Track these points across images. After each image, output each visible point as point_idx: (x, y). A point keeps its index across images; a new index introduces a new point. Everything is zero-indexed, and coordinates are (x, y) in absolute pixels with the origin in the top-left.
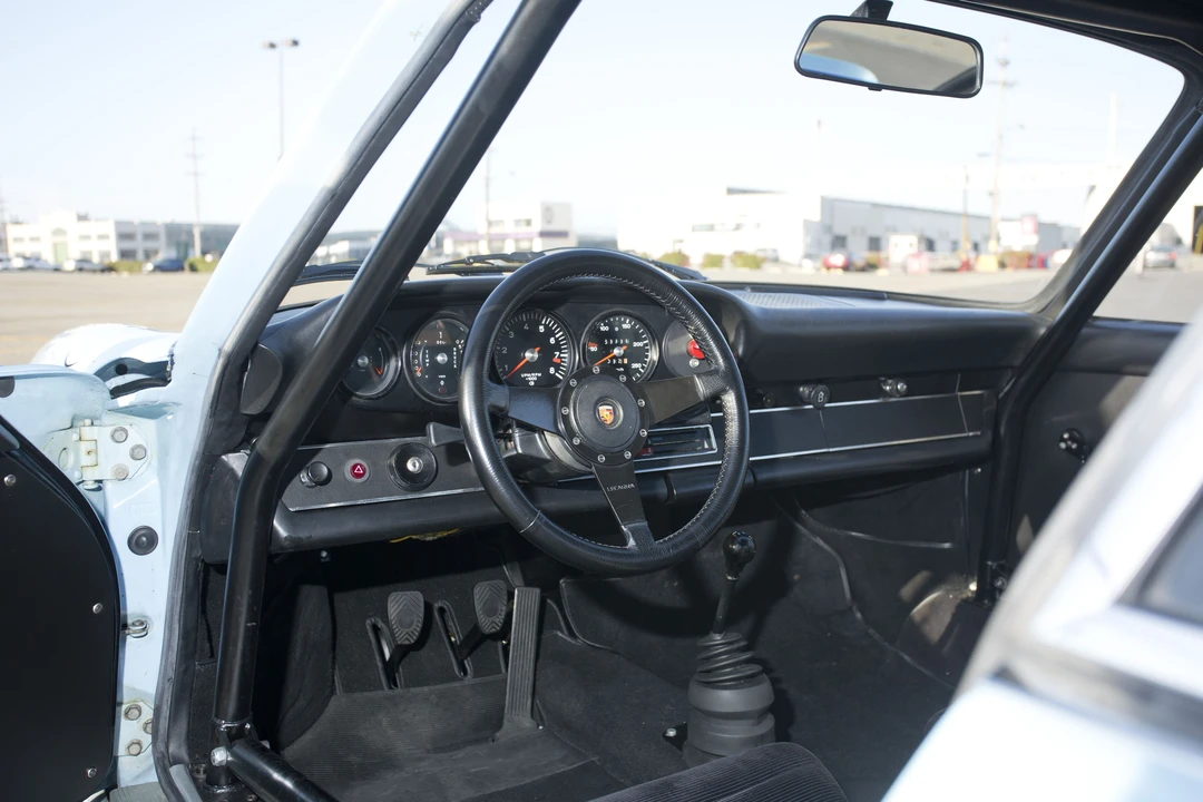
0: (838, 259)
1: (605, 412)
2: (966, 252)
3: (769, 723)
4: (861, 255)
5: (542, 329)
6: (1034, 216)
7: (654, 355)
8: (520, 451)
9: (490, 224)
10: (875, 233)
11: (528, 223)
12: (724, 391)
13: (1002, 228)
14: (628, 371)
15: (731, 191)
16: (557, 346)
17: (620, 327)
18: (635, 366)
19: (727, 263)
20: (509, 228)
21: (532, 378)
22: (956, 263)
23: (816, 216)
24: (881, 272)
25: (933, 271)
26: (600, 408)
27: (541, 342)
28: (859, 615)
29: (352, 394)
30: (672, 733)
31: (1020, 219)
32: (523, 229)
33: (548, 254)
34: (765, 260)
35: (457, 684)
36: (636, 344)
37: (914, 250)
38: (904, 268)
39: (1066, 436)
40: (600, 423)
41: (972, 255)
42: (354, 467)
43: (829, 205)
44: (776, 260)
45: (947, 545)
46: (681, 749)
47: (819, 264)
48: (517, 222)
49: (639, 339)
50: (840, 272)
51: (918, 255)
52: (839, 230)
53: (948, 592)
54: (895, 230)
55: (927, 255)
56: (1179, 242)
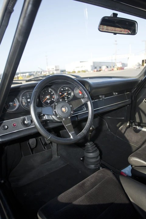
0: (96, 70)
1: (63, 109)
2: (112, 68)
3: (99, 158)
4: (99, 69)
5: (50, 91)
6: (121, 62)
7: (72, 94)
8: (47, 119)
9: (48, 69)
10: (100, 66)
11: (53, 69)
12: (87, 101)
13: (117, 64)
14: (68, 98)
15: (81, 62)
16: (53, 94)
17: (65, 89)
18: (69, 96)
19: (81, 72)
20: (51, 70)
21: (49, 101)
22: (111, 69)
23: (92, 64)
24: (102, 71)
25: (108, 71)
26: (62, 109)
27: (50, 94)
28: (109, 130)
29: (7, 110)
30: (82, 159)
31: (119, 63)
32: (53, 70)
33: (50, 75)
34: (86, 71)
35: (44, 151)
36: (69, 92)
37: (106, 68)
38: (104, 70)
39: (144, 99)
40: (63, 112)
41: (113, 68)
42: (14, 124)
43: (94, 63)
44: (87, 71)
45: (123, 118)
46: (83, 162)
47: (93, 71)
48: (52, 69)
49: (69, 91)
50: (96, 72)
51: (106, 69)
52: (95, 66)
53: (124, 126)
54: (103, 65)
55: (107, 68)
56: (140, 65)
